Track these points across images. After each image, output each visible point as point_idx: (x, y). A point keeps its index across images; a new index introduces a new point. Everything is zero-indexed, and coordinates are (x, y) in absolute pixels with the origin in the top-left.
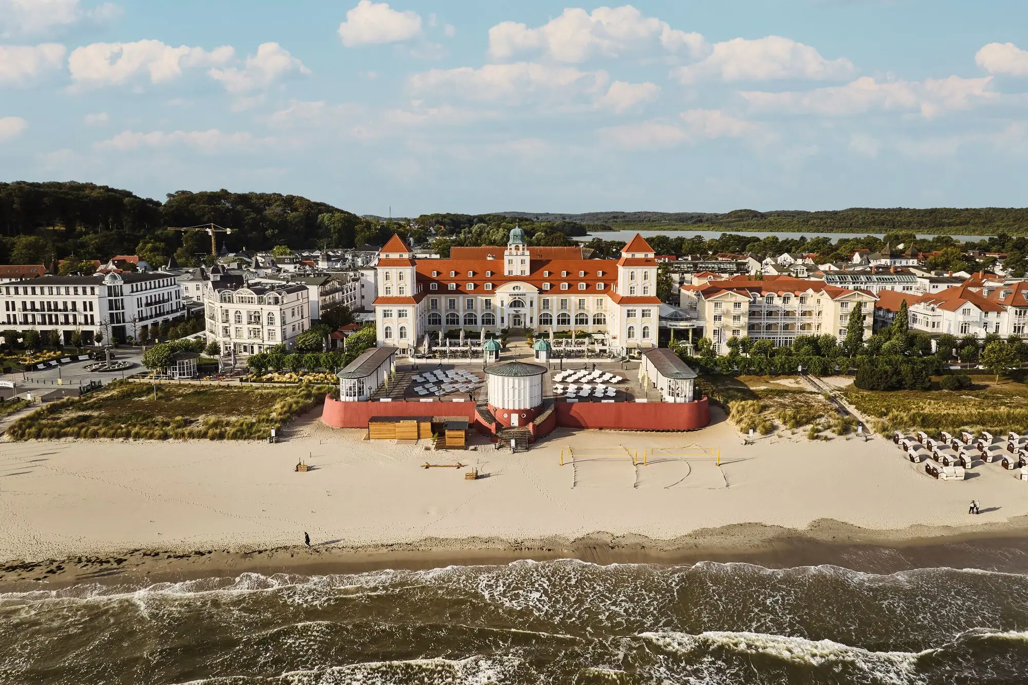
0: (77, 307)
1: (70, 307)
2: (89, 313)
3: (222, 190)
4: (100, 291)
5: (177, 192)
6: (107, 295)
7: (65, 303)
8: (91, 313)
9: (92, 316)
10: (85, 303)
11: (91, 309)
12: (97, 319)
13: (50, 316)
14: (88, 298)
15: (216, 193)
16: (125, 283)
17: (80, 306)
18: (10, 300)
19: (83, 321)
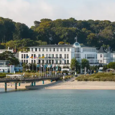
0: (62, 56)
1: (59, 56)
2: (66, 59)
3: (71, 18)
4: (72, 50)
5: (41, 20)
6: (74, 52)
7: (57, 55)
8: (68, 59)
9: (68, 61)
10: (65, 55)
11: (68, 58)
12: (70, 62)
13: (50, 60)
14: (67, 52)
15: (68, 20)
16: (81, 47)
17: (63, 56)
18: (33, 54)
19: (64, 62)
